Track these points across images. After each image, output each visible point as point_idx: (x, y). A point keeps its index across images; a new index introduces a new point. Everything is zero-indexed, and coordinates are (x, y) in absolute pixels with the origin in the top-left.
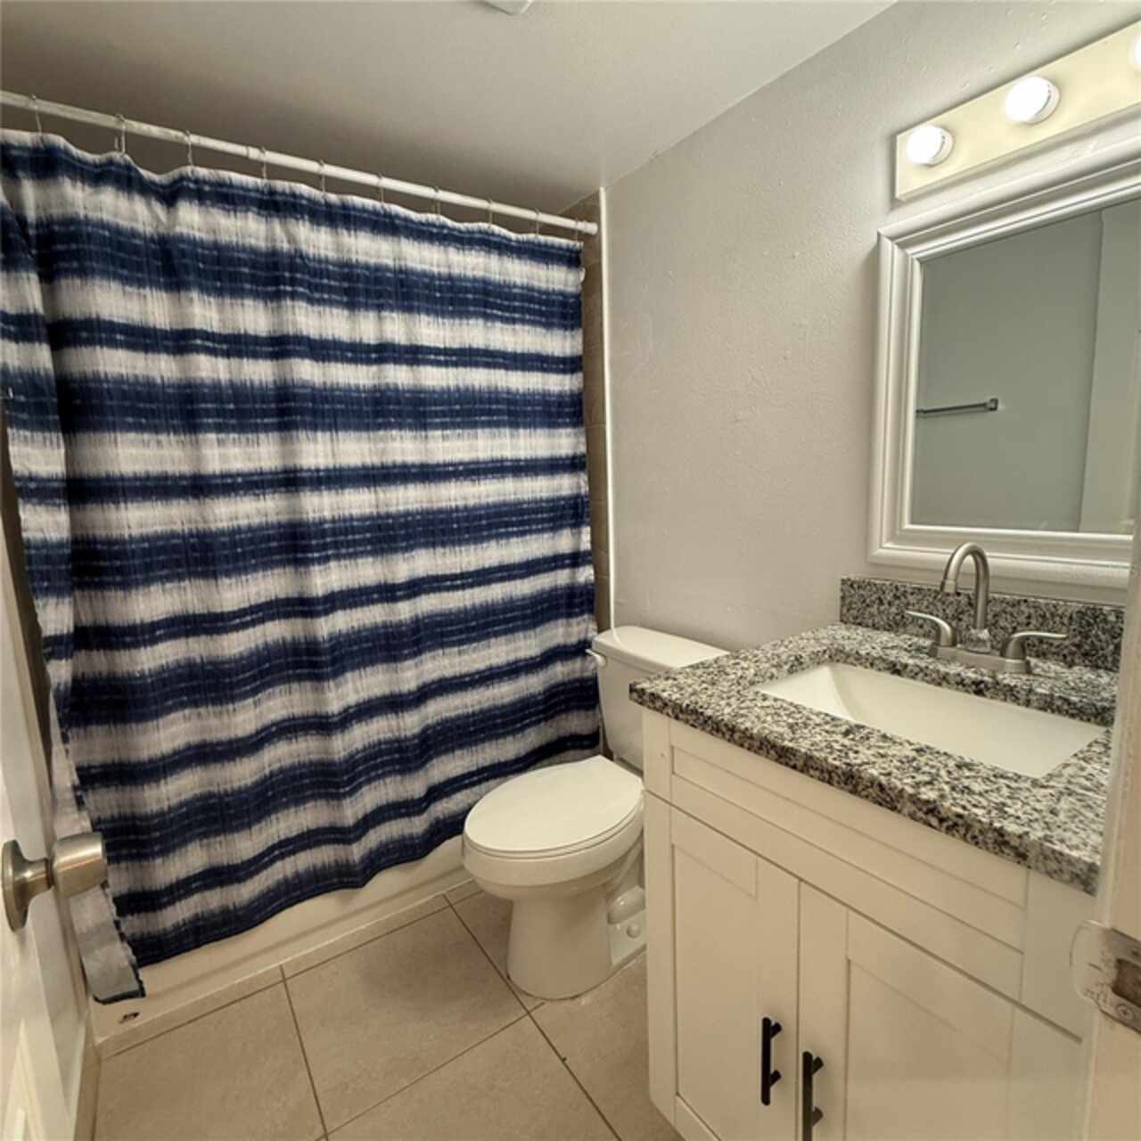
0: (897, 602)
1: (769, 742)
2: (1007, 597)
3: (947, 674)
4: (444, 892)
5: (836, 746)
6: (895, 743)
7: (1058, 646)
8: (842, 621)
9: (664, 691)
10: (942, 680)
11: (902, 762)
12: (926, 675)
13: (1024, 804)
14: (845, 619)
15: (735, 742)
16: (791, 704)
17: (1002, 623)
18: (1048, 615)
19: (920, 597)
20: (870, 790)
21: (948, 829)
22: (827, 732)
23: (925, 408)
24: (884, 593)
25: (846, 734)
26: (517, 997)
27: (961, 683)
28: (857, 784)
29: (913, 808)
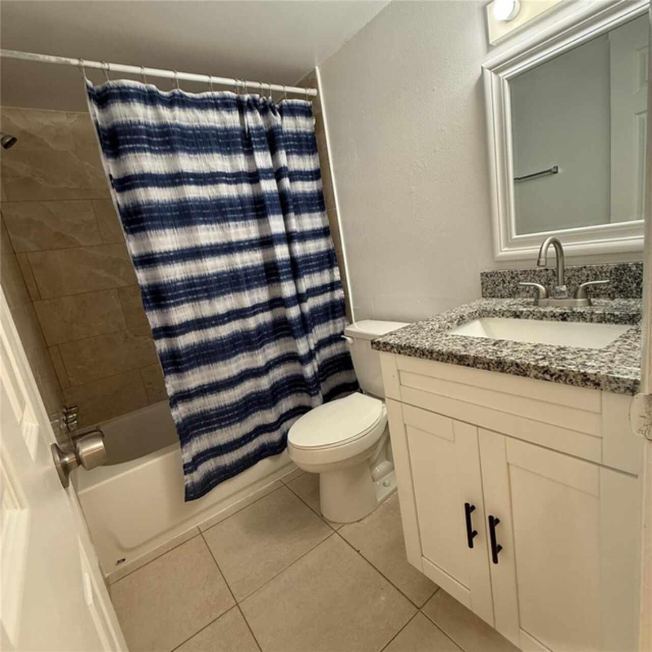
0: (513, 280)
1: (452, 354)
2: (575, 267)
3: (546, 312)
4: (280, 478)
5: (490, 350)
6: (521, 345)
7: (605, 290)
8: (483, 296)
9: (390, 340)
10: (543, 316)
11: (527, 352)
12: (534, 315)
13: (595, 360)
14: (485, 295)
15: (434, 359)
16: (462, 336)
17: (573, 282)
18: (598, 273)
19: (526, 275)
20: (511, 368)
21: (556, 379)
22: (483, 345)
23: (519, 177)
24: (505, 276)
25: (494, 345)
26: (328, 524)
27: (554, 316)
28: (504, 366)
29: (536, 372)
